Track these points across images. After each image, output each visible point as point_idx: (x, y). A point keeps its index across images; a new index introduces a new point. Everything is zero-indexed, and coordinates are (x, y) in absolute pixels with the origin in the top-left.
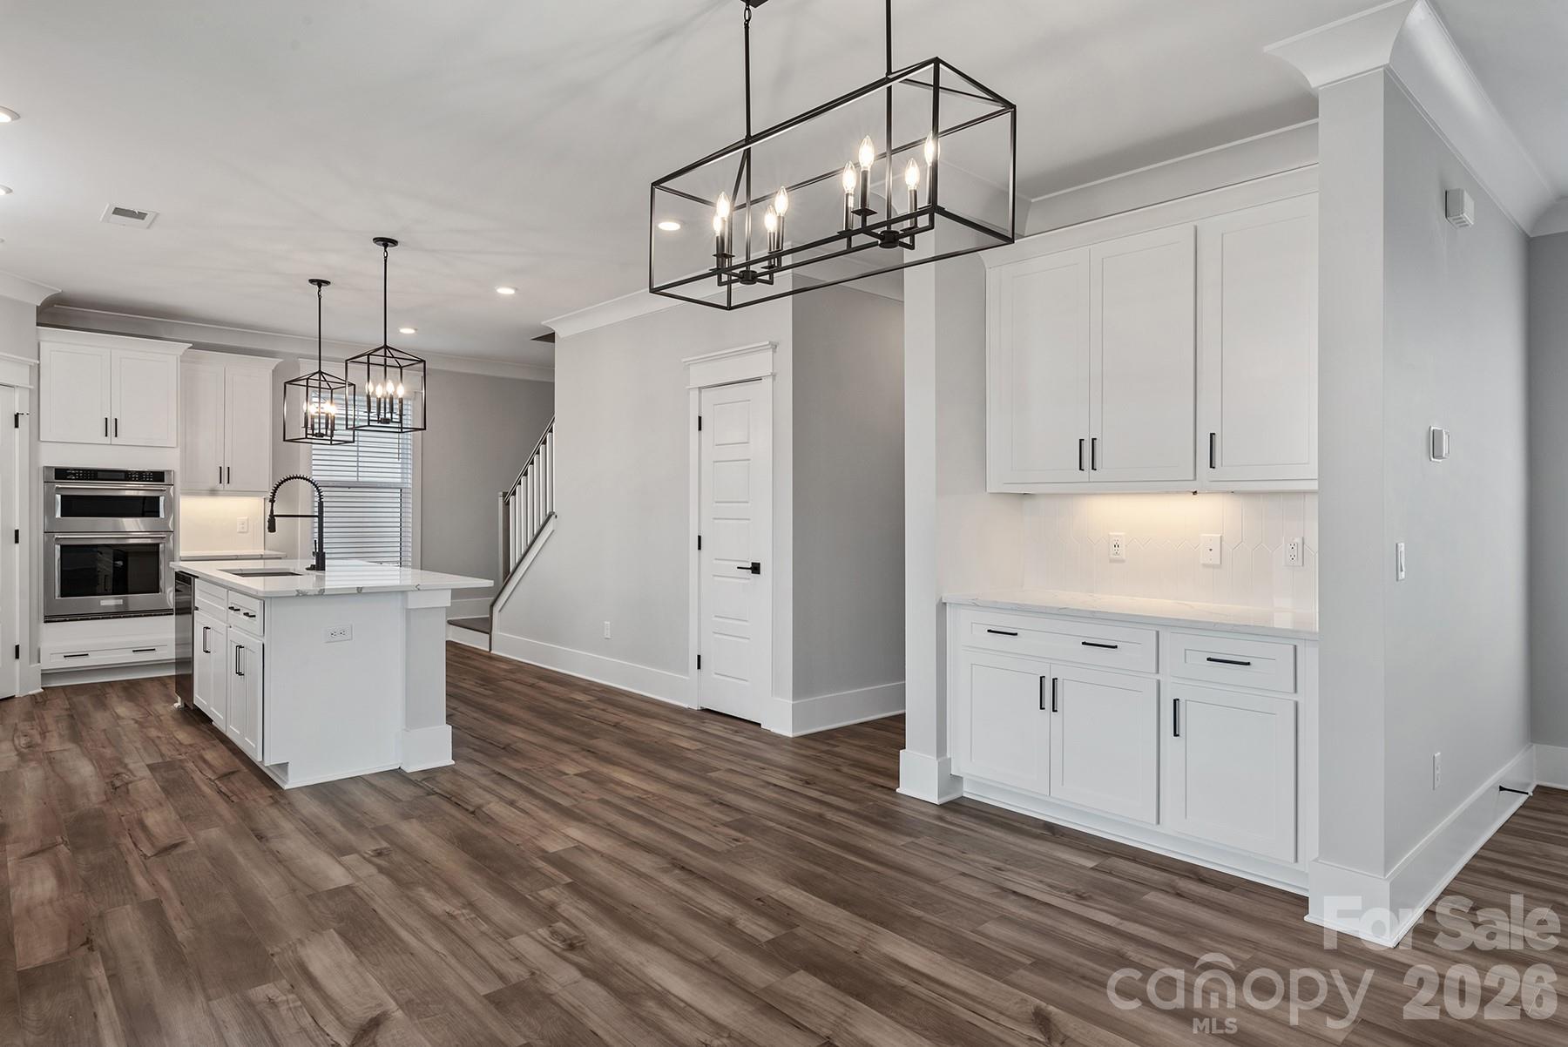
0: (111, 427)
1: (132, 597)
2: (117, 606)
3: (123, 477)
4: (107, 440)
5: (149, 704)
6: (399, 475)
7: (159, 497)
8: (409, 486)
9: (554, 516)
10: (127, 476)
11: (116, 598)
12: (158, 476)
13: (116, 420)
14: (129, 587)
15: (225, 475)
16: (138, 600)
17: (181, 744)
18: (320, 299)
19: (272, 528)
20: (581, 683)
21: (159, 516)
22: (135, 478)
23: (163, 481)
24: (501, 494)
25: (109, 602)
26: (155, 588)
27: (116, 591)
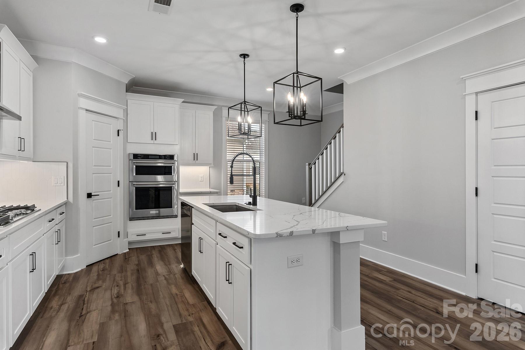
0: (154, 136)
1: (162, 210)
2: (156, 214)
3: (158, 158)
4: (152, 142)
5: (170, 264)
6: (259, 157)
7: (172, 166)
8: (263, 161)
9: (343, 174)
10: (160, 157)
11: (156, 210)
12: (171, 157)
13: (156, 133)
14: (161, 205)
15: (195, 157)
16: (164, 211)
17: (188, 303)
18: (245, 64)
19: (232, 182)
20: (369, 264)
21: (172, 175)
22: (163, 158)
23: (174, 160)
24: (307, 164)
25: (153, 212)
26: (170, 206)
27: (155, 207)
